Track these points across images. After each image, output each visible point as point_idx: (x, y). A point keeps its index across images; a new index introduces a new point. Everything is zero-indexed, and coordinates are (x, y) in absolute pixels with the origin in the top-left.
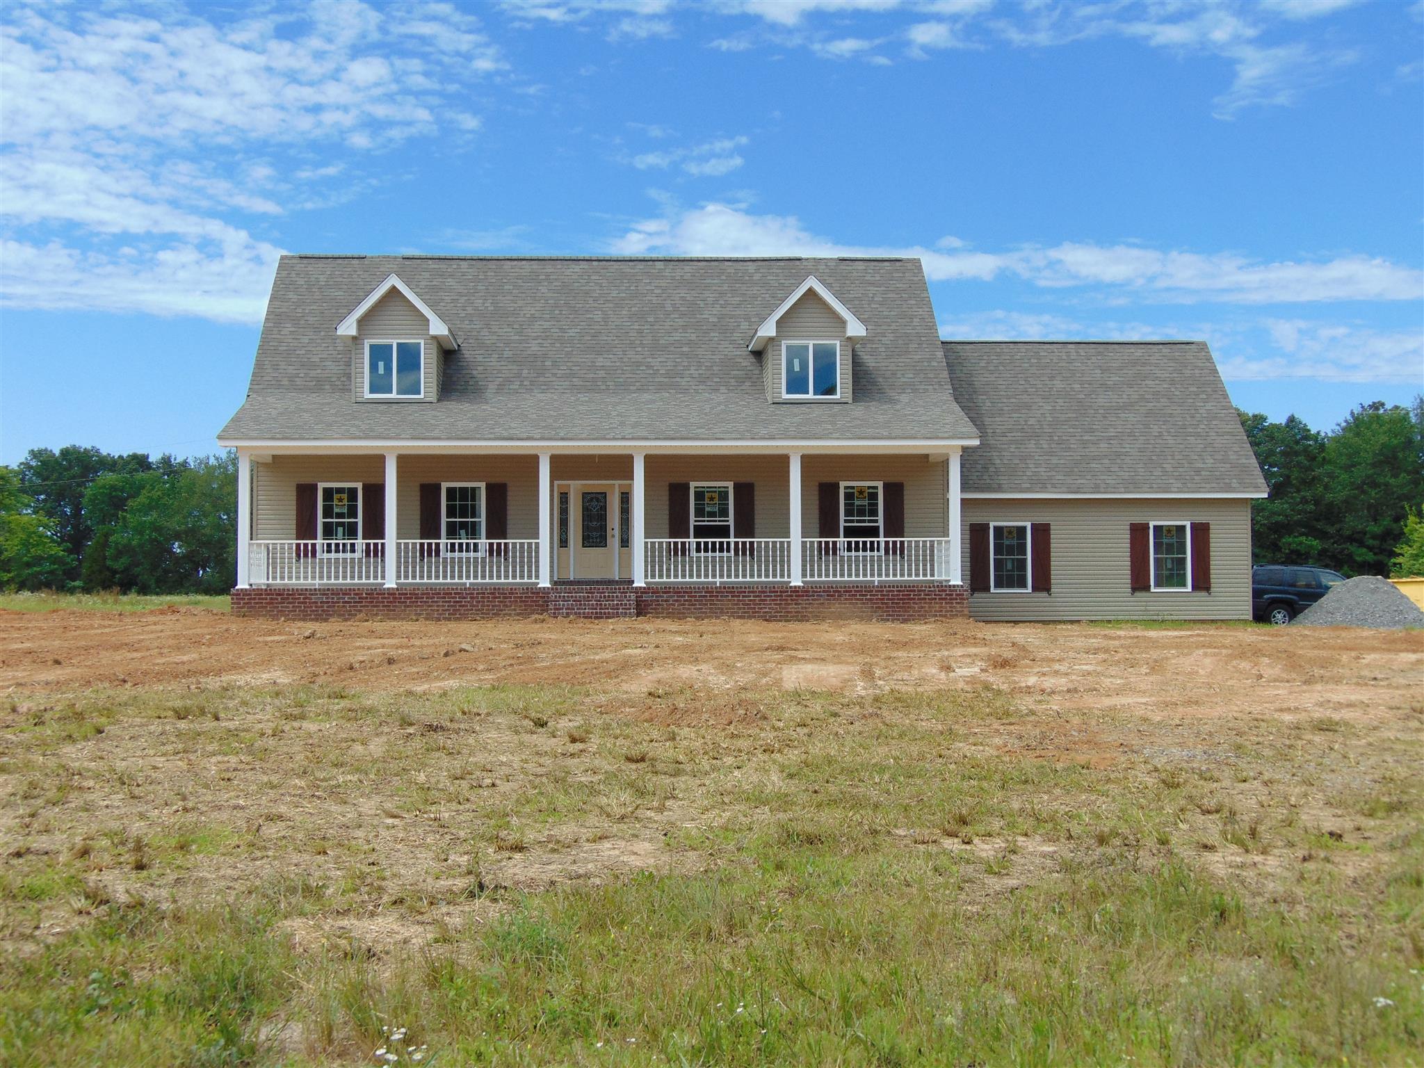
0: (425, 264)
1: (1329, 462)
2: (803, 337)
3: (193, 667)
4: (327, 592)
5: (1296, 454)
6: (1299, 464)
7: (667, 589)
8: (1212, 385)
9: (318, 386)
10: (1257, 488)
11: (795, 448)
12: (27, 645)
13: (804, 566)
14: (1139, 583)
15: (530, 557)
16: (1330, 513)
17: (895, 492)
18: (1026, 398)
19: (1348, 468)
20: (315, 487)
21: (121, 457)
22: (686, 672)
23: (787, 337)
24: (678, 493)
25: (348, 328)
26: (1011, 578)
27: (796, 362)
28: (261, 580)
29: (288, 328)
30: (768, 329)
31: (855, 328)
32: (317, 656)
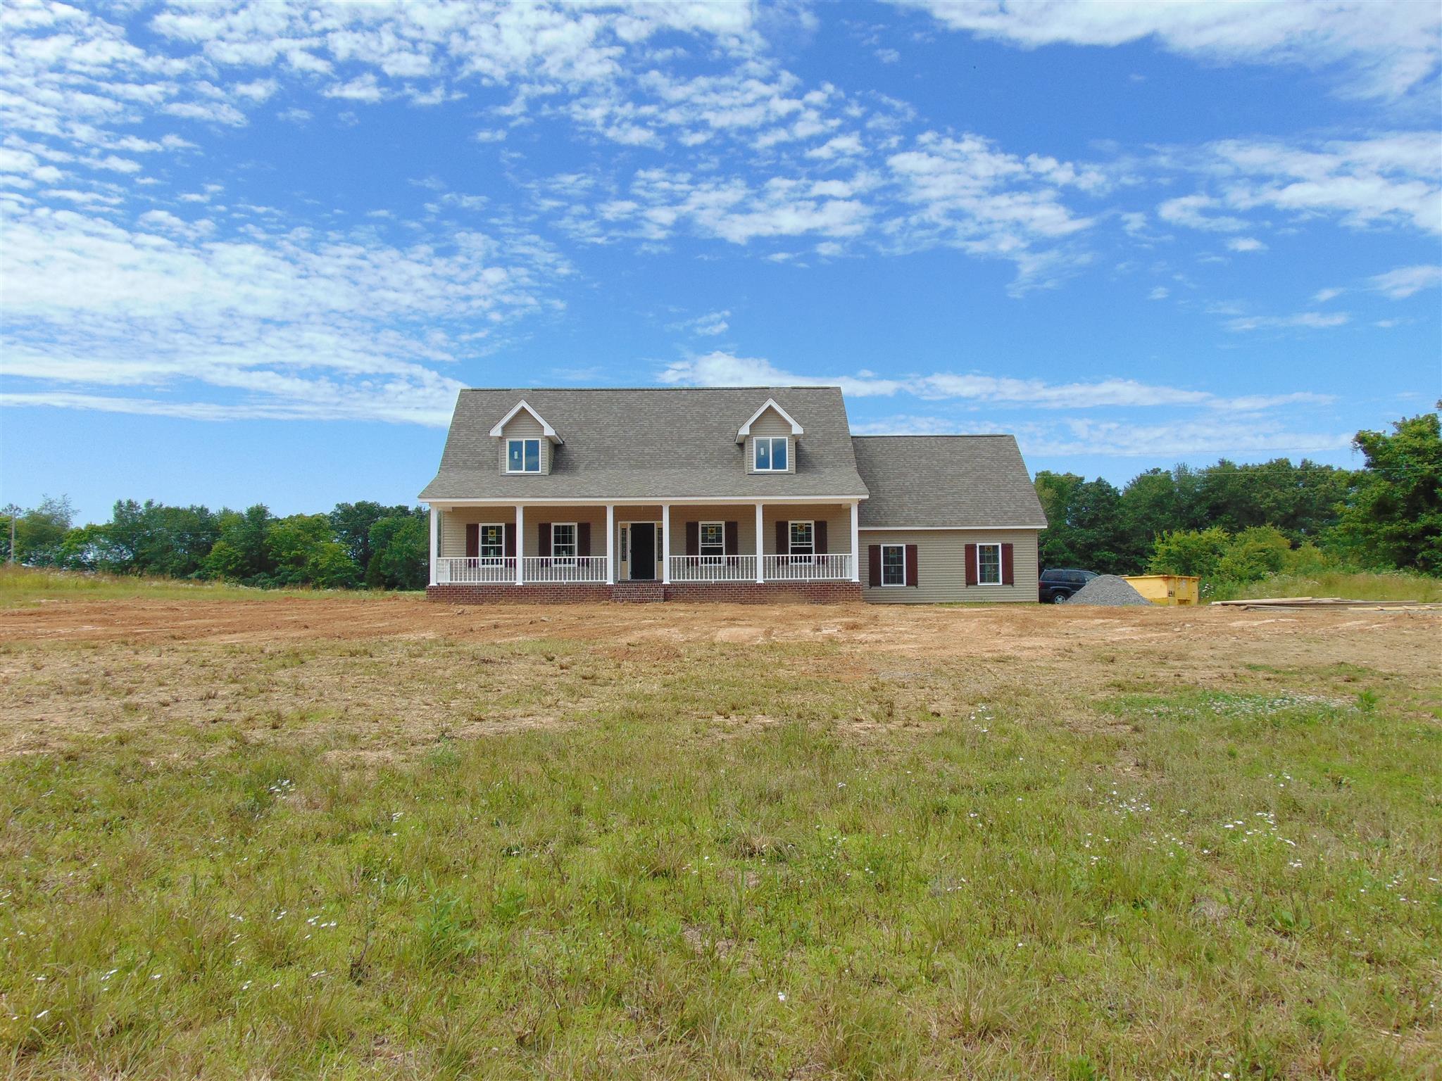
0: (545, 393)
1: (1122, 506)
2: (765, 435)
3: (385, 629)
4: (481, 587)
5: (1102, 501)
6: (1104, 507)
7: (684, 586)
8: (1016, 461)
9: (481, 465)
10: (1041, 523)
11: (759, 501)
12: (295, 617)
13: (765, 571)
14: (971, 581)
15: (601, 567)
16: (1122, 537)
17: (821, 527)
18: (904, 470)
19: (1134, 509)
20: (477, 526)
21: (391, 508)
22: (661, 632)
23: (755, 435)
24: (692, 528)
25: (496, 432)
26: (894, 577)
27: (762, 449)
28: (445, 580)
29: (464, 431)
30: (745, 431)
31: (797, 429)
32: (457, 624)
